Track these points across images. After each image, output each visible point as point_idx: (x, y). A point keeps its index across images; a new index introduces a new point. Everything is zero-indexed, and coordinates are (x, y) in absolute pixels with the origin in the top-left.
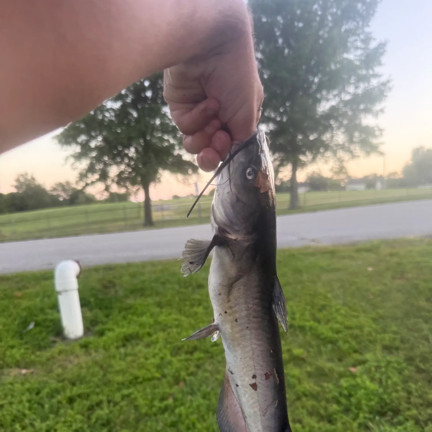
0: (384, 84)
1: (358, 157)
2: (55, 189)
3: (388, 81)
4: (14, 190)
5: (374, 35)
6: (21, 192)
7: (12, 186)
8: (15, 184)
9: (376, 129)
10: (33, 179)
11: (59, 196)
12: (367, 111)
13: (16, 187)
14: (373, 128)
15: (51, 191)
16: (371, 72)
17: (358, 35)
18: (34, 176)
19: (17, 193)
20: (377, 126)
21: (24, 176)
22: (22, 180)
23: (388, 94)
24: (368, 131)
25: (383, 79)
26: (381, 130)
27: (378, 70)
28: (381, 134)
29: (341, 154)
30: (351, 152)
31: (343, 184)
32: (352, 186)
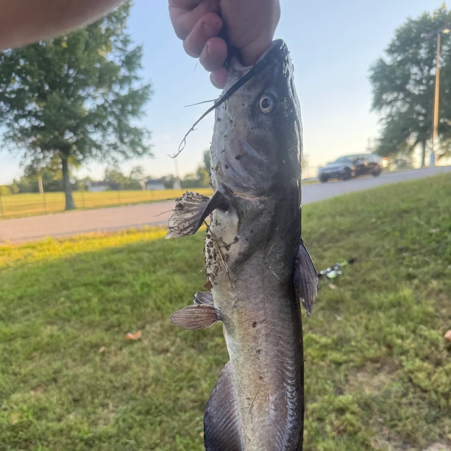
0: (147, 87)
3: (149, 86)
5: (132, 38)
9: (144, 131)
12: (134, 113)
14: (141, 130)
16: (133, 74)
17: (118, 35)
20: (145, 128)
23: (151, 97)
24: (137, 133)
25: (145, 82)
26: (149, 132)
27: (139, 72)
28: (150, 137)
29: (115, 154)
30: (123, 153)
31: (142, 184)
32: (150, 187)
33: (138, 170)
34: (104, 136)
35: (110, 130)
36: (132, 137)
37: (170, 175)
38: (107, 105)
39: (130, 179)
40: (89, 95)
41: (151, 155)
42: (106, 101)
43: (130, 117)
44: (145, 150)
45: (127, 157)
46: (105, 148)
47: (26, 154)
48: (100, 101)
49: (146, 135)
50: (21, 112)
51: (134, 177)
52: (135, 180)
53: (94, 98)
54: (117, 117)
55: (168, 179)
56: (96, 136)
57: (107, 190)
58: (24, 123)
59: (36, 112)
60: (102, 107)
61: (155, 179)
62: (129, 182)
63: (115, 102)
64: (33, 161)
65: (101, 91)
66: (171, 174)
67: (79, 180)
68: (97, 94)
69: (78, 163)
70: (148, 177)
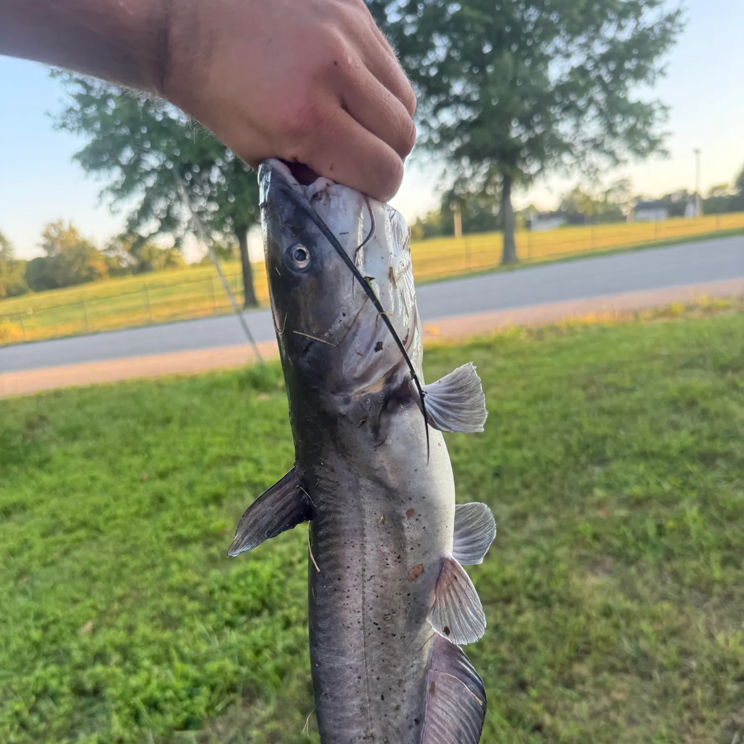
0: (670, 19)
1: (626, 162)
2: (111, 248)
3: (678, 13)
4: (42, 253)
6: (53, 255)
7: (38, 245)
8: (43, 241)
9: (656, 106)
10: (72, 231)
11: (119, 259)
12: (639, 74)
13: (45, 247)
14: (650, 105)
15: (105, 250)
18: (74, 226)
19: (48, 257)
20: (658, 101)
21: (56, 226)
22: (54, 233)
23: (678, 38)
24: (643, 112)
25: (669, 8)
26: (664, 108)
28: (667, 116)
29: (595, 158)
30: (611, 153)
31: (625, 211)
32: (642, 214)
33: (622, 186)
34: (577, 126)
35: (592, 112)
36: (631, 121)
37: (681, 191)
38: (589, 66)
39: (605, 203)
40: (557, 51)
41: (665, 153)
42: (589, 58)
43: (629, 83)
44: (654, 144)
45: (617, 162)
46: (580, 148)
47: (445, 172)
48: (576, 61)
49: (658, 114)
50: (443, 98)
51: (611, 199)
52: (614, 205)
53: (568, 56)
54: (605, 87)
55: (675, 199)
56: (565, 128)
57: (563, 226)
58: (447, 117)
59: (469, 96)
60: (581, 71)
61: (651, 201)
62: (600, 210)
63: (605, 58)
64: (456, 183)
65: (581, 39)
66: (683, 188)
67: (518, 212)
68: (572, 48)
69: (528, 180)
70: (638, 198)
